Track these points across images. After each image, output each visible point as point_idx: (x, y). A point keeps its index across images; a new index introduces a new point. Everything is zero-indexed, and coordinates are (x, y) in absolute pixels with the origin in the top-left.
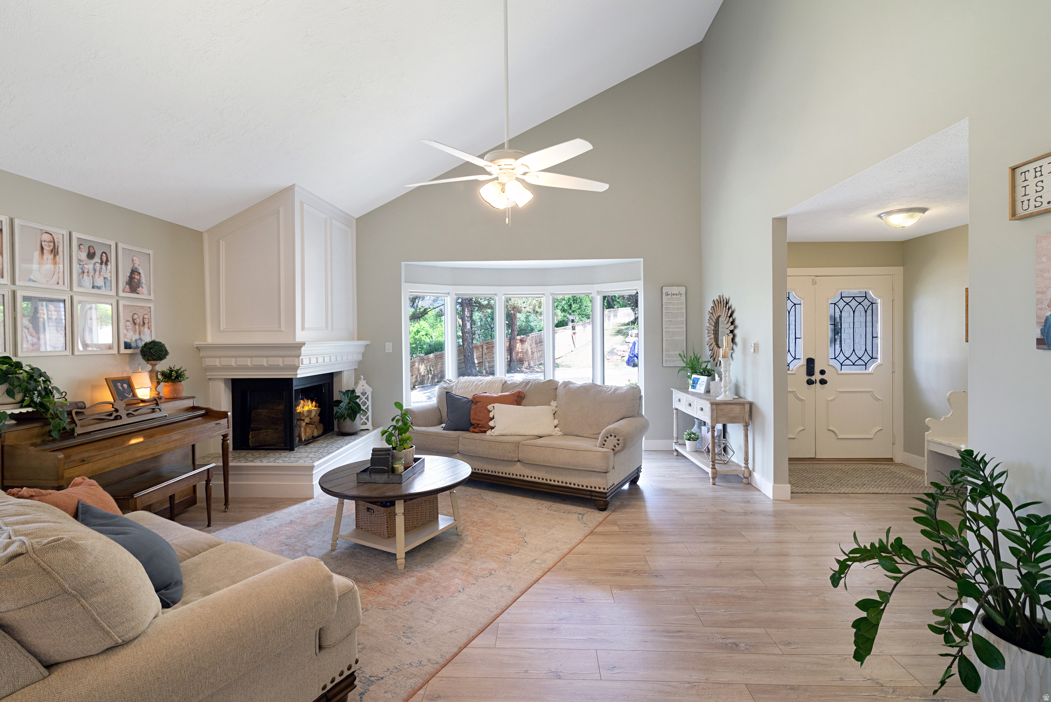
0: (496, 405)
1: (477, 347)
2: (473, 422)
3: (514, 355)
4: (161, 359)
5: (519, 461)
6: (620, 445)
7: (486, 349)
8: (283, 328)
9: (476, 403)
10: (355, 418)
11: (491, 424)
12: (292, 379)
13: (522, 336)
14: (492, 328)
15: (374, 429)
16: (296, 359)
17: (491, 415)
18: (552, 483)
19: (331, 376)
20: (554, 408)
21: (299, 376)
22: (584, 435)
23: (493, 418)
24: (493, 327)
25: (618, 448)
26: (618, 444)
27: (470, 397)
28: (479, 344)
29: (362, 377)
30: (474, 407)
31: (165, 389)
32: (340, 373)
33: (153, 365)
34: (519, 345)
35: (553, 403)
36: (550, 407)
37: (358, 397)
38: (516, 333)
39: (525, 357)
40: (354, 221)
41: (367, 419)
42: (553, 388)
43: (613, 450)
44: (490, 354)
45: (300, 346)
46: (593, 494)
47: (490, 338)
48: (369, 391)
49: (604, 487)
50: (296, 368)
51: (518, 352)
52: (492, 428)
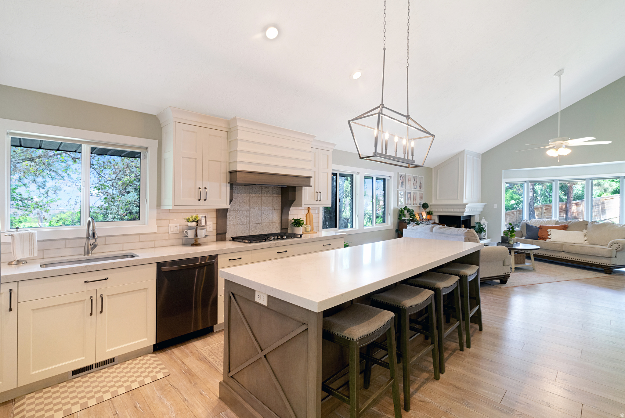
0: (552, 230)
1: (537, 209)
2: (539, 236)
3: (569, 214)
4: (427, 208)
5: (563, 251)
6: (620, 248)
7: (545, 209)
8: (459, 199)
9: (541, 228)
10: (481, 233)
11: (549, 237)
12: (461, 216)
13: (578, 201)
14: (550, 196)
15: (488, 239)
16: (464, 209)
17: (549, 233)
18: (581, 261)
19: (470, 216)
20: (585, 233)
21: (464, 215)
22: (602, 245)
23: (550, 235)
24: (552, 195)
25: (619, 249)
26: (619, 247)
27: (538, 226)
28: (539, 206)
29: (483, 217)
30: (540, 230)
31: (429, 217)
32: (474, 216)
33: (425, 210)
34: (574, 208)
35: (585, 231)
36: (583, 232)
37: (482, 225)
38: (572, 199)
39: (580, 215)
40: (481, 155)
41: (485, 234)
42: (585, 224)
43: (616, 250)
44: (548, 213)
45: (465, 205)
46: (603, 266)
47: (548, 202)
48: (486, 223)
49: (609, 263)
50: (463, 212)
51: (573, 212)
52: (550, 239)
